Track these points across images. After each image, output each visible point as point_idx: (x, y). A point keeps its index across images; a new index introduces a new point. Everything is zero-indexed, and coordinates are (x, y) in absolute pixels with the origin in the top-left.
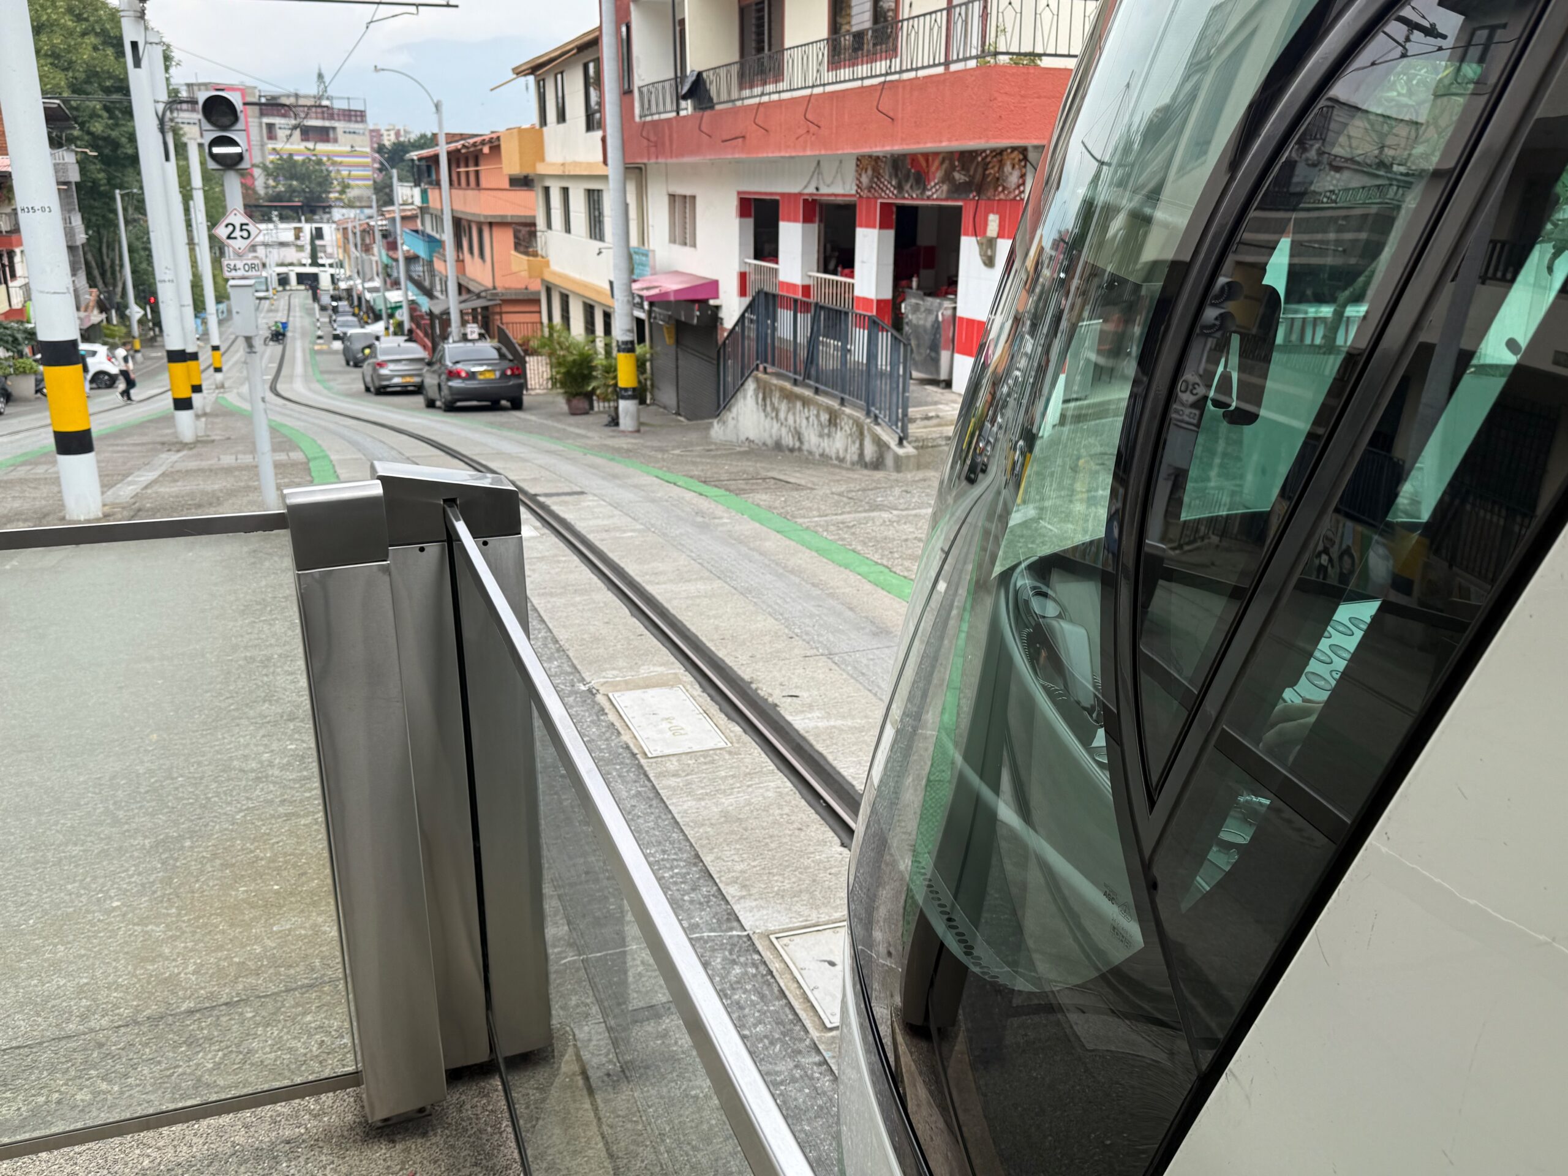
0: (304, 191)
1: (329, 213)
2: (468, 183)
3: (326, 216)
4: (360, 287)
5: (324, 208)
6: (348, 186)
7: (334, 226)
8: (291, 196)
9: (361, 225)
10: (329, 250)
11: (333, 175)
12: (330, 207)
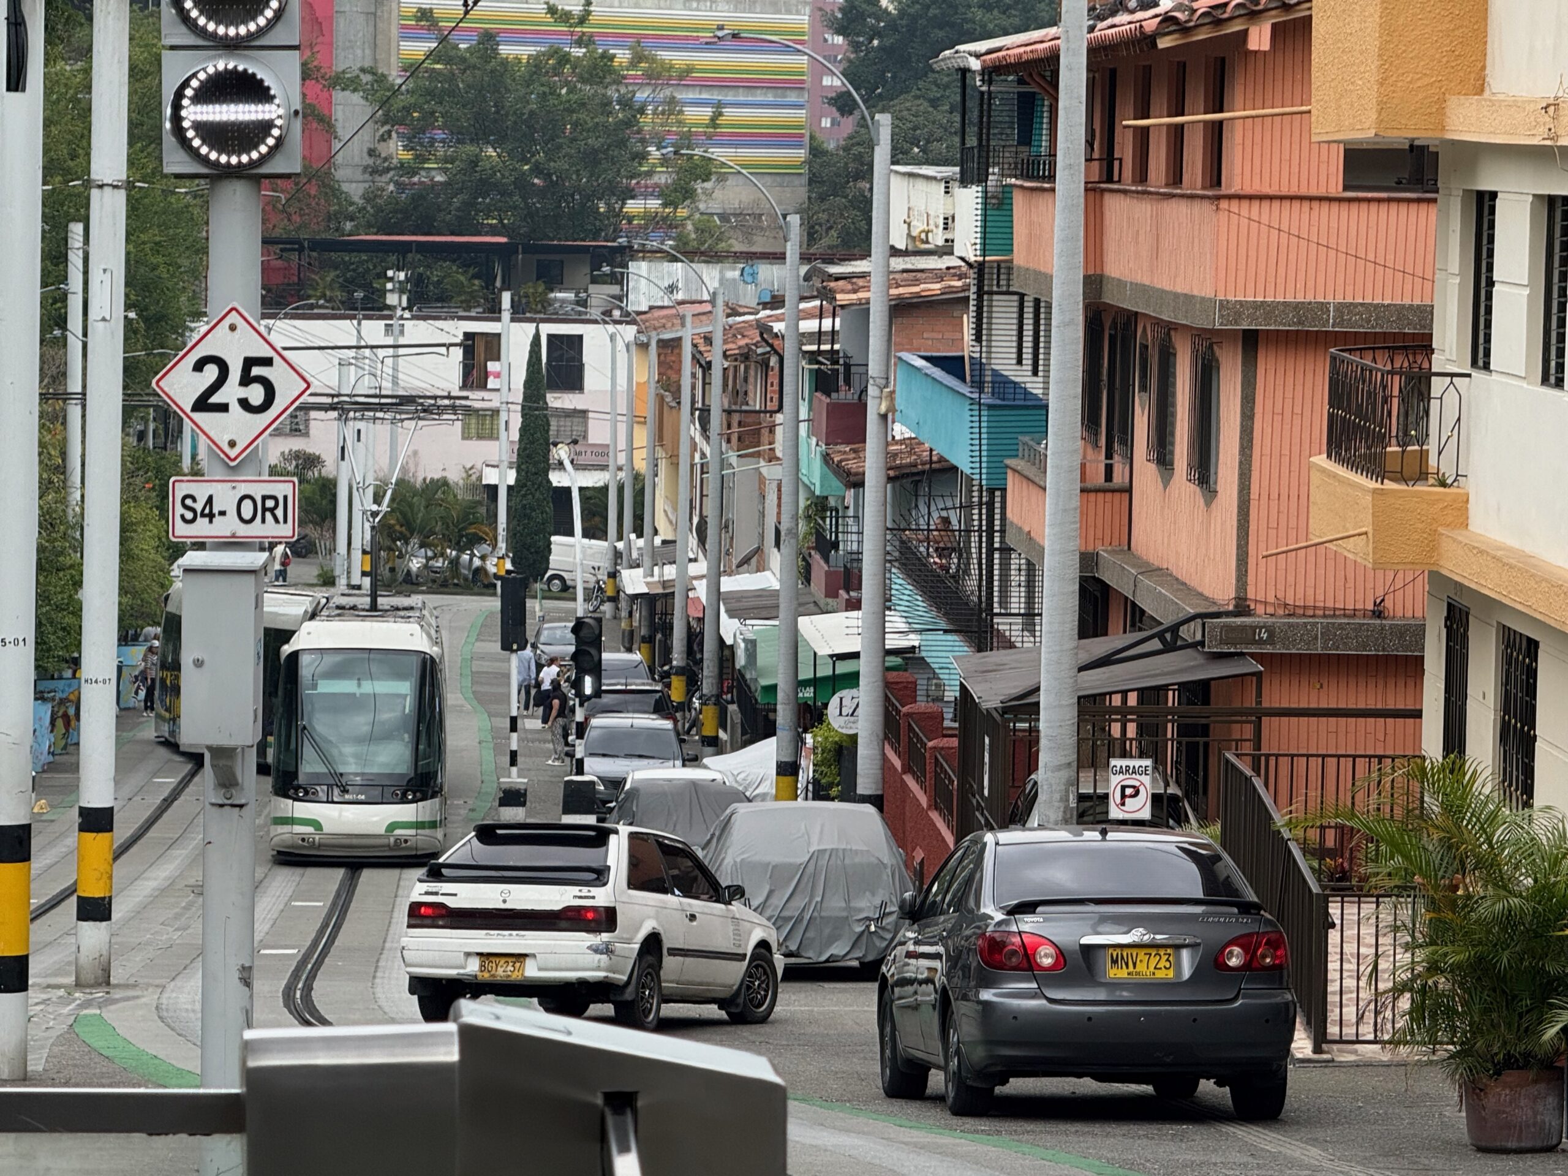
0: (522, 184)
1: (618, 279)
2: (1176, 176)
3: (599, 294)
4: (701, 590)
5: (598, 257)
6: (704, 170)
7: (629, 332)
8: (470, 205)
9: (732, 333)
10: (598, 433)
11: (647, 121)
12: (623, 256)
